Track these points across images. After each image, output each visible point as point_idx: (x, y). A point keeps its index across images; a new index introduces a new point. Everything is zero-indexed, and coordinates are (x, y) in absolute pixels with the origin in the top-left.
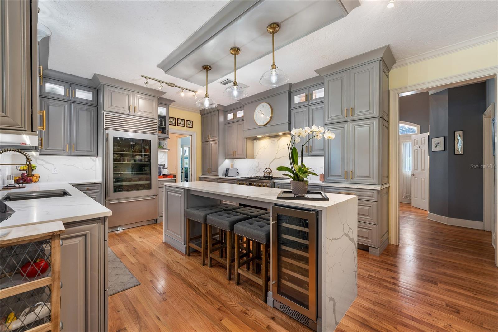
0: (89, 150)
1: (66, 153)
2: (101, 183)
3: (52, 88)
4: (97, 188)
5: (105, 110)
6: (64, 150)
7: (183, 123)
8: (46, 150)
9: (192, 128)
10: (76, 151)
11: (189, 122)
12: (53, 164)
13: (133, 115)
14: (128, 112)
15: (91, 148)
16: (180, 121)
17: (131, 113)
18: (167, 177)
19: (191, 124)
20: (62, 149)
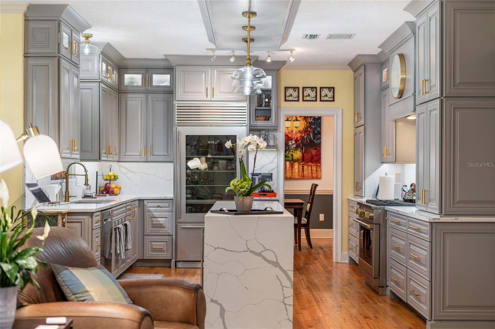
0: (166, 153)
1: (142, 160)
2: (173, 199)
3: (132, 79)
4: (169, 205)
5: (176, 100)
6: (140, 156)
7: (313, 94)
8: (125, 155)
9: (333, 101)
10: (153, 155)
11: (325, 92)
12: (135, 173)
13: (211, 101)
14: (204, 98)
15: (167, 152)
16: (308, 91)
17: (209, 98)
18: (266, 195)
19: (330, 94)
20: (139, 154)
